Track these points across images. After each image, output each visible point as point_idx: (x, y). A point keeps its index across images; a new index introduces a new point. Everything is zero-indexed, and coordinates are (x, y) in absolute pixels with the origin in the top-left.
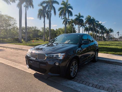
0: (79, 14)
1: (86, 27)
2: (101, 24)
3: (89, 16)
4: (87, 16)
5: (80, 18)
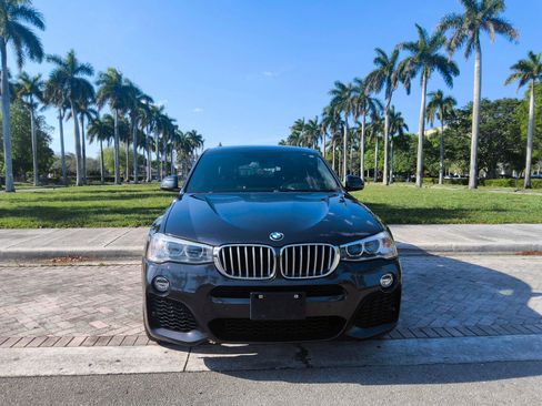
0: (71, 55)
1: (97, 119)
2: (162, 108)
3: (114, 71)
4: (105, 71)
5: (76, 76)
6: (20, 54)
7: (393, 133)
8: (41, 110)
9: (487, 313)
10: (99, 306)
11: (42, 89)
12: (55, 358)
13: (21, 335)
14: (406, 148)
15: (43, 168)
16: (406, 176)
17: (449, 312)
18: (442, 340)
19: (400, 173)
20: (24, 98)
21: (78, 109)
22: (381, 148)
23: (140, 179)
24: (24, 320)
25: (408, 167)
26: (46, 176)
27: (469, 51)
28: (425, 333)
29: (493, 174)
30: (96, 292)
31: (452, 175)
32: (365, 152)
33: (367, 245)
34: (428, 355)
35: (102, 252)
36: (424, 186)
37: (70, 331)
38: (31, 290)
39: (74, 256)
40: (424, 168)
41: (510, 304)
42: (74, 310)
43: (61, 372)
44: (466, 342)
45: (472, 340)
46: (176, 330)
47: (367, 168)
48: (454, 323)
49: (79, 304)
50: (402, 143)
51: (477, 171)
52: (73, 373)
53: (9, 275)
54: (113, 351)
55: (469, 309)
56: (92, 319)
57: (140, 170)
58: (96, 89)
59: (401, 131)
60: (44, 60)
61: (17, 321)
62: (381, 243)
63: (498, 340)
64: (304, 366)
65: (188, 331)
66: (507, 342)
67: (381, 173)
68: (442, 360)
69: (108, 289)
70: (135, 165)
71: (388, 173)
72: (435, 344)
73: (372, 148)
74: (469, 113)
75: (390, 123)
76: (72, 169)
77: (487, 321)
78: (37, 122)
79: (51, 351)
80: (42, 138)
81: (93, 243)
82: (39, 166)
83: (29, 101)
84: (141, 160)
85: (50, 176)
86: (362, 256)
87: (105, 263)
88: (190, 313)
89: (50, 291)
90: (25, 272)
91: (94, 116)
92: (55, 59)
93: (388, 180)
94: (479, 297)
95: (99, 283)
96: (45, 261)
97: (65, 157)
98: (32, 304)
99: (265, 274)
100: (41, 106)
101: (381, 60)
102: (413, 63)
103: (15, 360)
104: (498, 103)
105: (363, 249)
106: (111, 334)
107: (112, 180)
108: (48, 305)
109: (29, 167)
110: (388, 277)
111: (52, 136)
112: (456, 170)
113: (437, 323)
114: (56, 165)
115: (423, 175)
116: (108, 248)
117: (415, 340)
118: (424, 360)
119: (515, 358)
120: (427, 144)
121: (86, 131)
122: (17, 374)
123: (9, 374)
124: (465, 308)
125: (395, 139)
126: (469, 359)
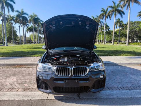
5: (23, 16)
6: (8, 10)
7: (106, 30)
8: (14, 24)
9: (129, 83)
10: (27, 79)
11: (14, 19)
12: (14, 95)
13: (6, 88)
14: (110, 34)
15: (15, 39)
16: (110, 42)
17: (119, 82)
18: (117, 91)
19: (108, 41)
20: (10, 21)
21: (24, 24)
22: (103, 34)
23: (40, 42)
24: (7, 83)
25: (110, 39)
26: (16, 42)
27: (127, 8)
28: (112, 89)
29: (133, 41)
30: (26, 75)
31: (122, 41)
32: (99, 35)
33: (96, 66)
34: (113, 95)
35: (28, 64)
36: (114, 45)
37: (18, 87)
38: (9, 75)
39: (21, 65)
40: (114, 40)
41: (136, 80)
42: (20, 81)
43: (15, 99)
44: (123, 91)
45: (125, 91)
46: (45, 89)
47: (99, 40)
48: (120, 86)
49: (21, 79)
50: (109, 33)
51: (129, 40)
52: (18, 99)
53: (4, 70)
54: (29, 93)
55: (125, 82)
56: (24, 84)
57: (40, 40)
58: (28, 19)
59: (108, 30)
60: (14, 11)
61: (5, 84)
62: (100, 66)
63: (132, 91)
64: (79, 98)
65: (48, 90)
66: (134, 92)
67: (103, 41)
68: (116, 97)
69: (29, 75)
70: (39, 39)
71: (105, 41)
72: (115, 92)
73: (101, 34)
74: (127, 25)
75: (105, 28)
76: (22, 40)
77: (129, 85)
78: (13, 27)
79: (13, 93)
80: (15, 32)
81: (26, 61)
82: (14, 39)
83: (11, 22)
84: (40, 37)
85: (17, 42)
86: (95, 70)
87: (29, 67)
88: (48, 85)
89: (14, 75)
90: (9, 69)
91: (28, 26)
92: (17, 11)
93: (105, 43)
94: (127, 78)
95: (27, 73)
96: (14, 66)
97: (20, 37)
98: (9, 79)
99: (68, 75)
100: (14, 23)
101: (103, 11)
102: (112, 11)
103: (4, 95)
104: (135, 22)
105: (95, 68)
106: (29, 88)
107: (33, 43)
108: (13, 79)
109: (11, 39)
110: (102, 75)
111: (17, 31)
112: (123, 40)
113: (116, 86)
114: (19, 39)
115: (114, 41)
116: (30, 63)
117: (109, 91)
118: (111, 97)
119: (136, 97)
120: (115, 33)
121: (26, 30)
122: (4, 99)
123: (2, 99)
124: (123, 81)
125: (107, 32)
126: (124, 97)
